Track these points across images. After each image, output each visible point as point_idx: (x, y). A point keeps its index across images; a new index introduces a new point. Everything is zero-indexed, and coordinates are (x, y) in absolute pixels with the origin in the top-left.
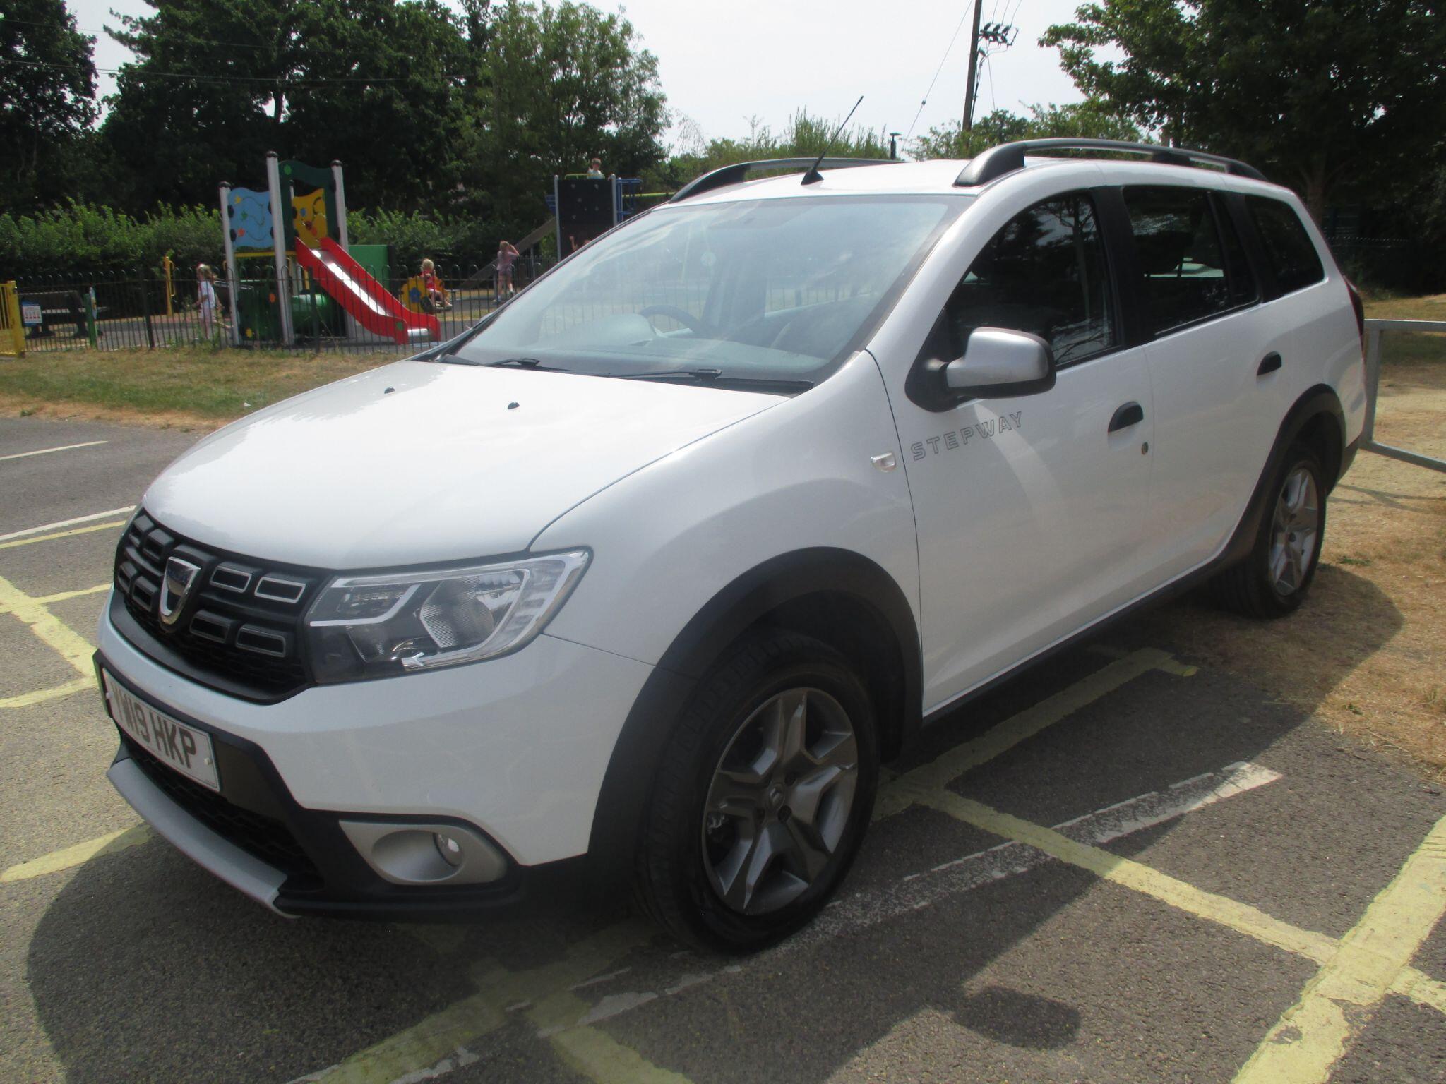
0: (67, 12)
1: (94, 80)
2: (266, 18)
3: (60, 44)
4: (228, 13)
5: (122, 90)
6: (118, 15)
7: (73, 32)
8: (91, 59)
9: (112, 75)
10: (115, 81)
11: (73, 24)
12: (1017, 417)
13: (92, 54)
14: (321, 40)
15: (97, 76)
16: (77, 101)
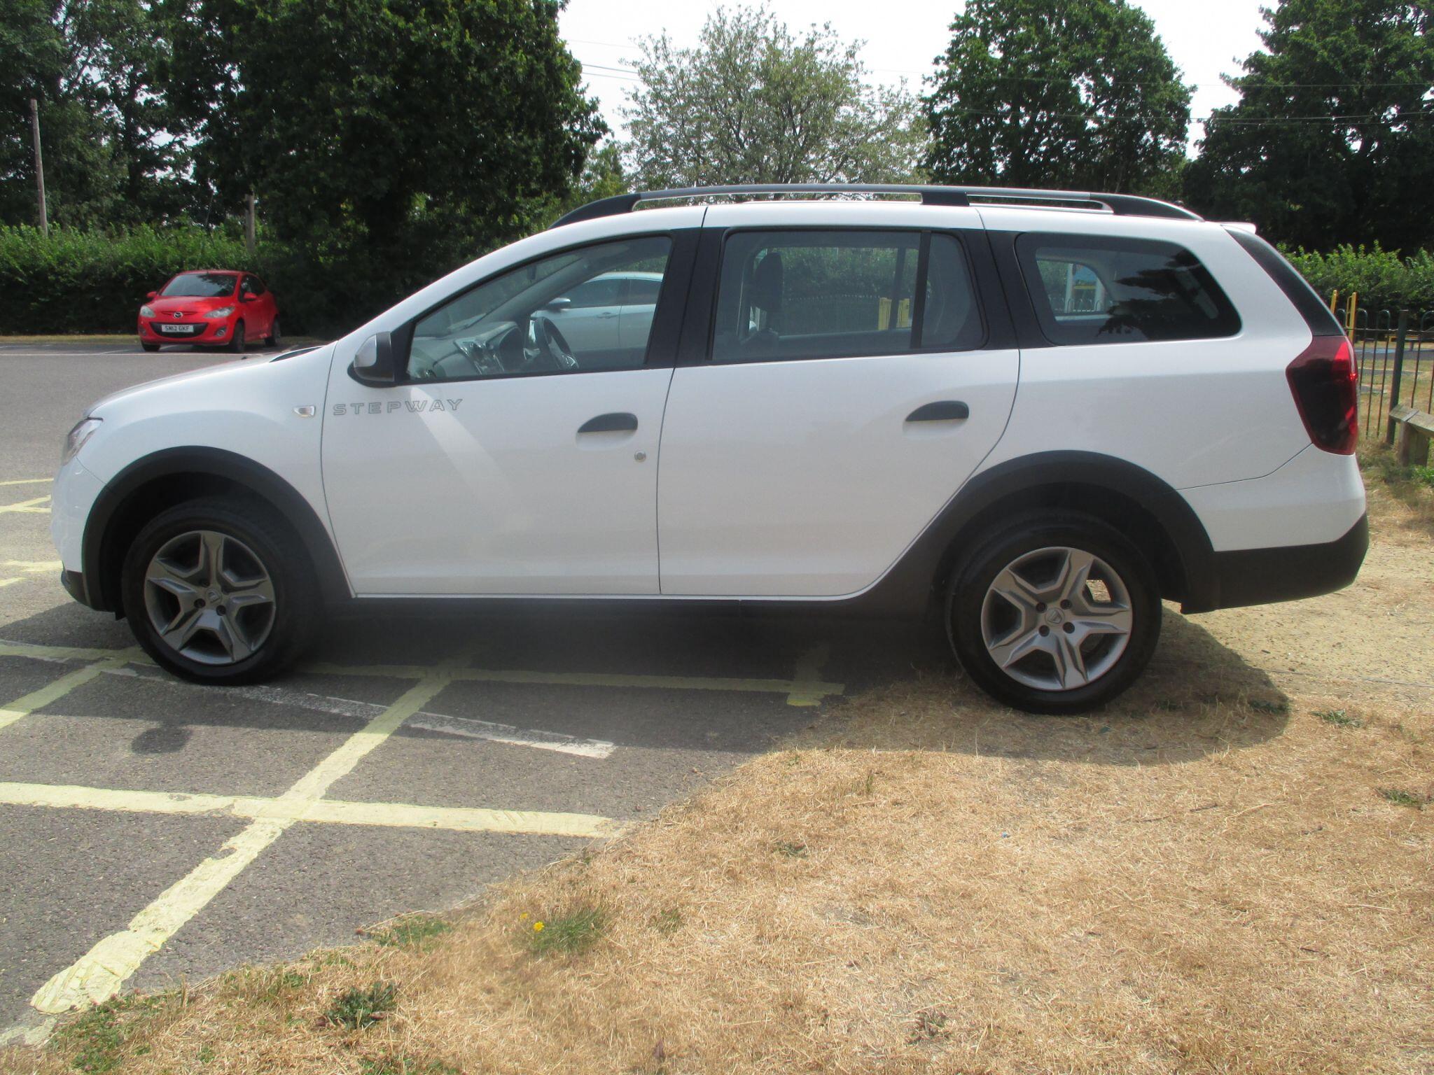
0: (1174, 66)
1: (1186, 125)
2: (1354, 55)
3: (1157, 96)
4: (1315, 53)
5: (1207, 133)
6: (1239, 62)
7: (1177, 83)
8: (1188, 107)
9: (1199, 121)
10: (1202, 126)
11: (1180, 76)
12: (454, 405)
13: (1188, 102)
14: (1410, 73)
15: (1190, 122)
16: (1170, 146)
